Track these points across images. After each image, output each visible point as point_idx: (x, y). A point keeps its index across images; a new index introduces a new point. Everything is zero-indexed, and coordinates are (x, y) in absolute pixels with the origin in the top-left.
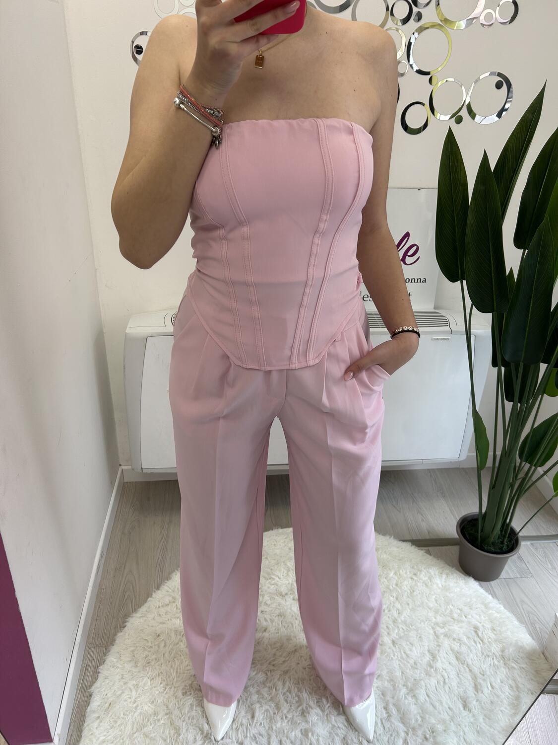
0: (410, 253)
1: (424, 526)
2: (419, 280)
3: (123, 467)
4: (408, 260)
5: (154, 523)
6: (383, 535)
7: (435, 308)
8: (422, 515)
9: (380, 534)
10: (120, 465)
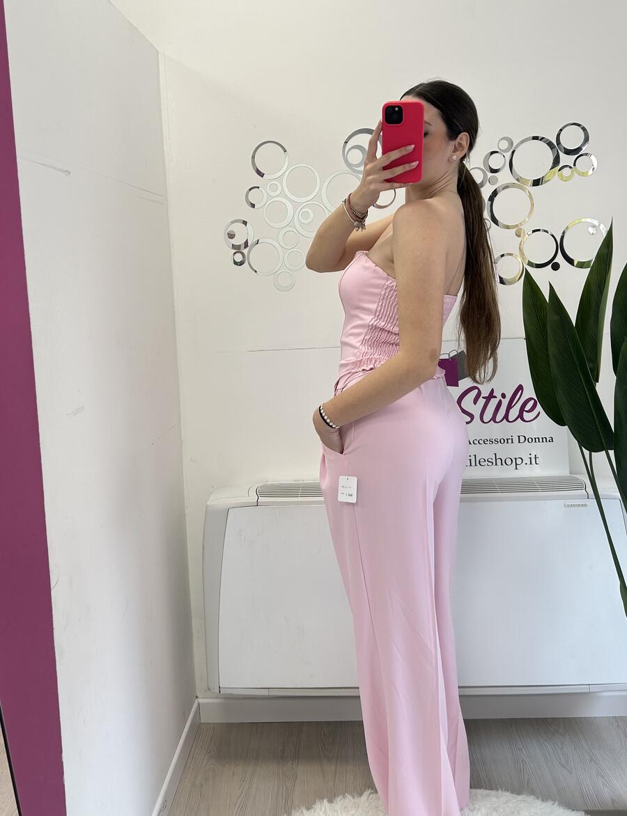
0: (527, 408)
1: (606, 793)
2: (544, 439)
3: (200, 700)
4: (526, 416)
5: (233, 774)
6: (543, 801)
7: (570, 473)
8: (603, 778)
9: (538, 798)
10: (197, 697)
